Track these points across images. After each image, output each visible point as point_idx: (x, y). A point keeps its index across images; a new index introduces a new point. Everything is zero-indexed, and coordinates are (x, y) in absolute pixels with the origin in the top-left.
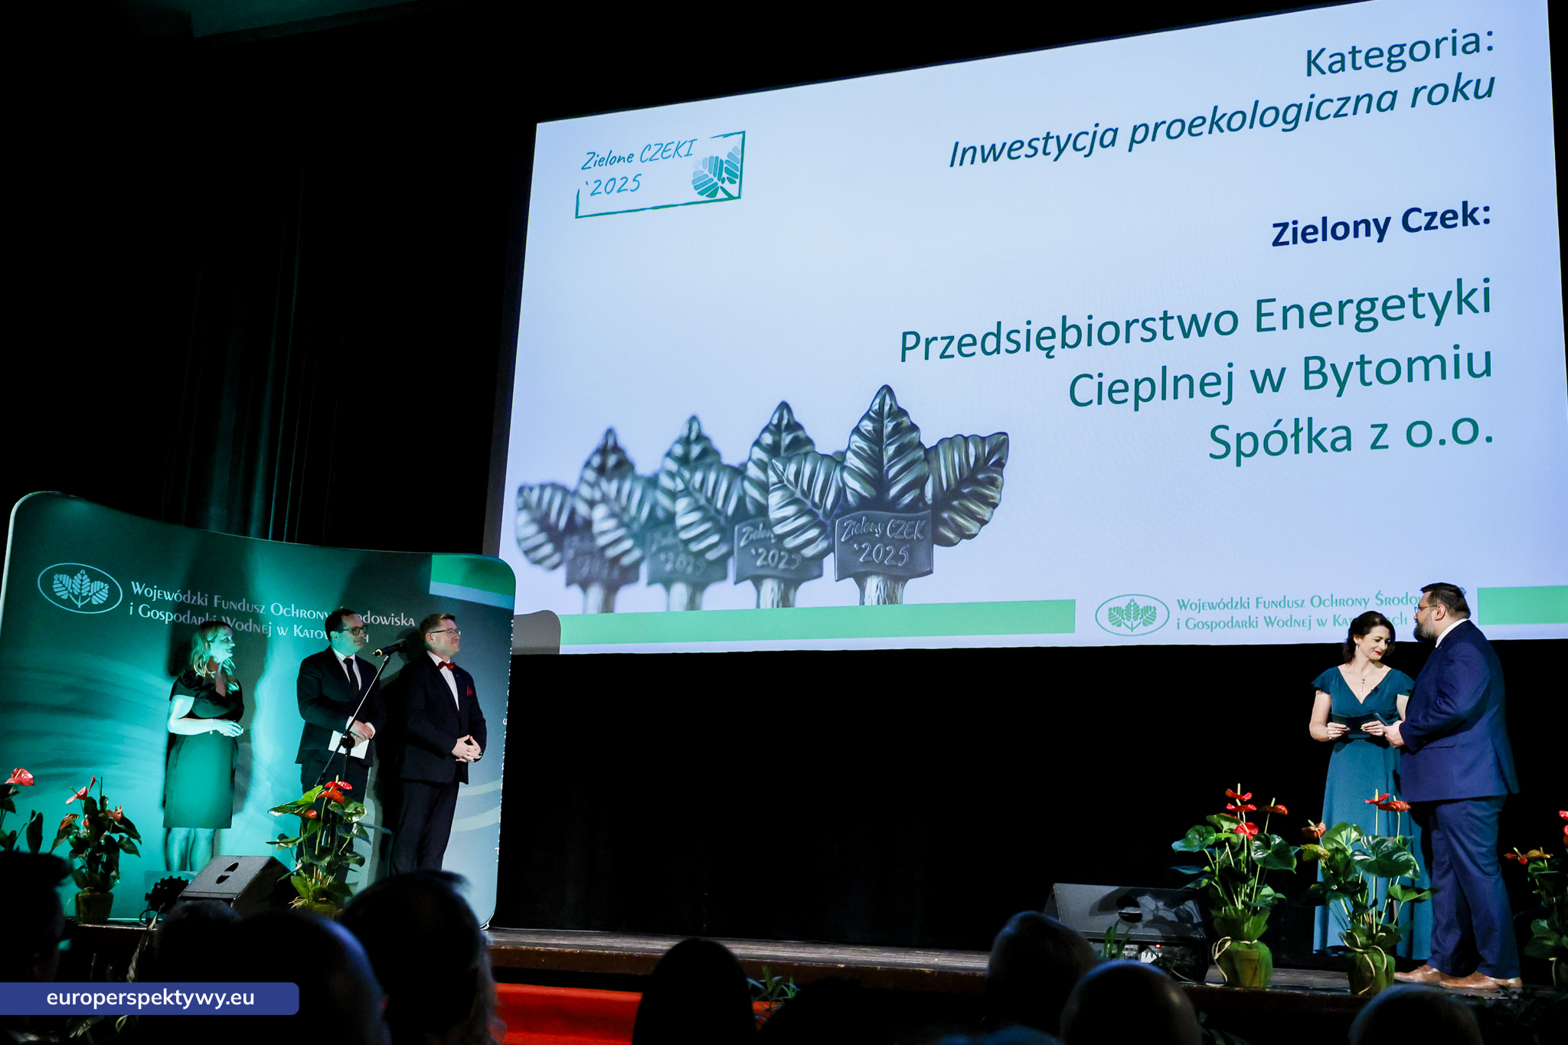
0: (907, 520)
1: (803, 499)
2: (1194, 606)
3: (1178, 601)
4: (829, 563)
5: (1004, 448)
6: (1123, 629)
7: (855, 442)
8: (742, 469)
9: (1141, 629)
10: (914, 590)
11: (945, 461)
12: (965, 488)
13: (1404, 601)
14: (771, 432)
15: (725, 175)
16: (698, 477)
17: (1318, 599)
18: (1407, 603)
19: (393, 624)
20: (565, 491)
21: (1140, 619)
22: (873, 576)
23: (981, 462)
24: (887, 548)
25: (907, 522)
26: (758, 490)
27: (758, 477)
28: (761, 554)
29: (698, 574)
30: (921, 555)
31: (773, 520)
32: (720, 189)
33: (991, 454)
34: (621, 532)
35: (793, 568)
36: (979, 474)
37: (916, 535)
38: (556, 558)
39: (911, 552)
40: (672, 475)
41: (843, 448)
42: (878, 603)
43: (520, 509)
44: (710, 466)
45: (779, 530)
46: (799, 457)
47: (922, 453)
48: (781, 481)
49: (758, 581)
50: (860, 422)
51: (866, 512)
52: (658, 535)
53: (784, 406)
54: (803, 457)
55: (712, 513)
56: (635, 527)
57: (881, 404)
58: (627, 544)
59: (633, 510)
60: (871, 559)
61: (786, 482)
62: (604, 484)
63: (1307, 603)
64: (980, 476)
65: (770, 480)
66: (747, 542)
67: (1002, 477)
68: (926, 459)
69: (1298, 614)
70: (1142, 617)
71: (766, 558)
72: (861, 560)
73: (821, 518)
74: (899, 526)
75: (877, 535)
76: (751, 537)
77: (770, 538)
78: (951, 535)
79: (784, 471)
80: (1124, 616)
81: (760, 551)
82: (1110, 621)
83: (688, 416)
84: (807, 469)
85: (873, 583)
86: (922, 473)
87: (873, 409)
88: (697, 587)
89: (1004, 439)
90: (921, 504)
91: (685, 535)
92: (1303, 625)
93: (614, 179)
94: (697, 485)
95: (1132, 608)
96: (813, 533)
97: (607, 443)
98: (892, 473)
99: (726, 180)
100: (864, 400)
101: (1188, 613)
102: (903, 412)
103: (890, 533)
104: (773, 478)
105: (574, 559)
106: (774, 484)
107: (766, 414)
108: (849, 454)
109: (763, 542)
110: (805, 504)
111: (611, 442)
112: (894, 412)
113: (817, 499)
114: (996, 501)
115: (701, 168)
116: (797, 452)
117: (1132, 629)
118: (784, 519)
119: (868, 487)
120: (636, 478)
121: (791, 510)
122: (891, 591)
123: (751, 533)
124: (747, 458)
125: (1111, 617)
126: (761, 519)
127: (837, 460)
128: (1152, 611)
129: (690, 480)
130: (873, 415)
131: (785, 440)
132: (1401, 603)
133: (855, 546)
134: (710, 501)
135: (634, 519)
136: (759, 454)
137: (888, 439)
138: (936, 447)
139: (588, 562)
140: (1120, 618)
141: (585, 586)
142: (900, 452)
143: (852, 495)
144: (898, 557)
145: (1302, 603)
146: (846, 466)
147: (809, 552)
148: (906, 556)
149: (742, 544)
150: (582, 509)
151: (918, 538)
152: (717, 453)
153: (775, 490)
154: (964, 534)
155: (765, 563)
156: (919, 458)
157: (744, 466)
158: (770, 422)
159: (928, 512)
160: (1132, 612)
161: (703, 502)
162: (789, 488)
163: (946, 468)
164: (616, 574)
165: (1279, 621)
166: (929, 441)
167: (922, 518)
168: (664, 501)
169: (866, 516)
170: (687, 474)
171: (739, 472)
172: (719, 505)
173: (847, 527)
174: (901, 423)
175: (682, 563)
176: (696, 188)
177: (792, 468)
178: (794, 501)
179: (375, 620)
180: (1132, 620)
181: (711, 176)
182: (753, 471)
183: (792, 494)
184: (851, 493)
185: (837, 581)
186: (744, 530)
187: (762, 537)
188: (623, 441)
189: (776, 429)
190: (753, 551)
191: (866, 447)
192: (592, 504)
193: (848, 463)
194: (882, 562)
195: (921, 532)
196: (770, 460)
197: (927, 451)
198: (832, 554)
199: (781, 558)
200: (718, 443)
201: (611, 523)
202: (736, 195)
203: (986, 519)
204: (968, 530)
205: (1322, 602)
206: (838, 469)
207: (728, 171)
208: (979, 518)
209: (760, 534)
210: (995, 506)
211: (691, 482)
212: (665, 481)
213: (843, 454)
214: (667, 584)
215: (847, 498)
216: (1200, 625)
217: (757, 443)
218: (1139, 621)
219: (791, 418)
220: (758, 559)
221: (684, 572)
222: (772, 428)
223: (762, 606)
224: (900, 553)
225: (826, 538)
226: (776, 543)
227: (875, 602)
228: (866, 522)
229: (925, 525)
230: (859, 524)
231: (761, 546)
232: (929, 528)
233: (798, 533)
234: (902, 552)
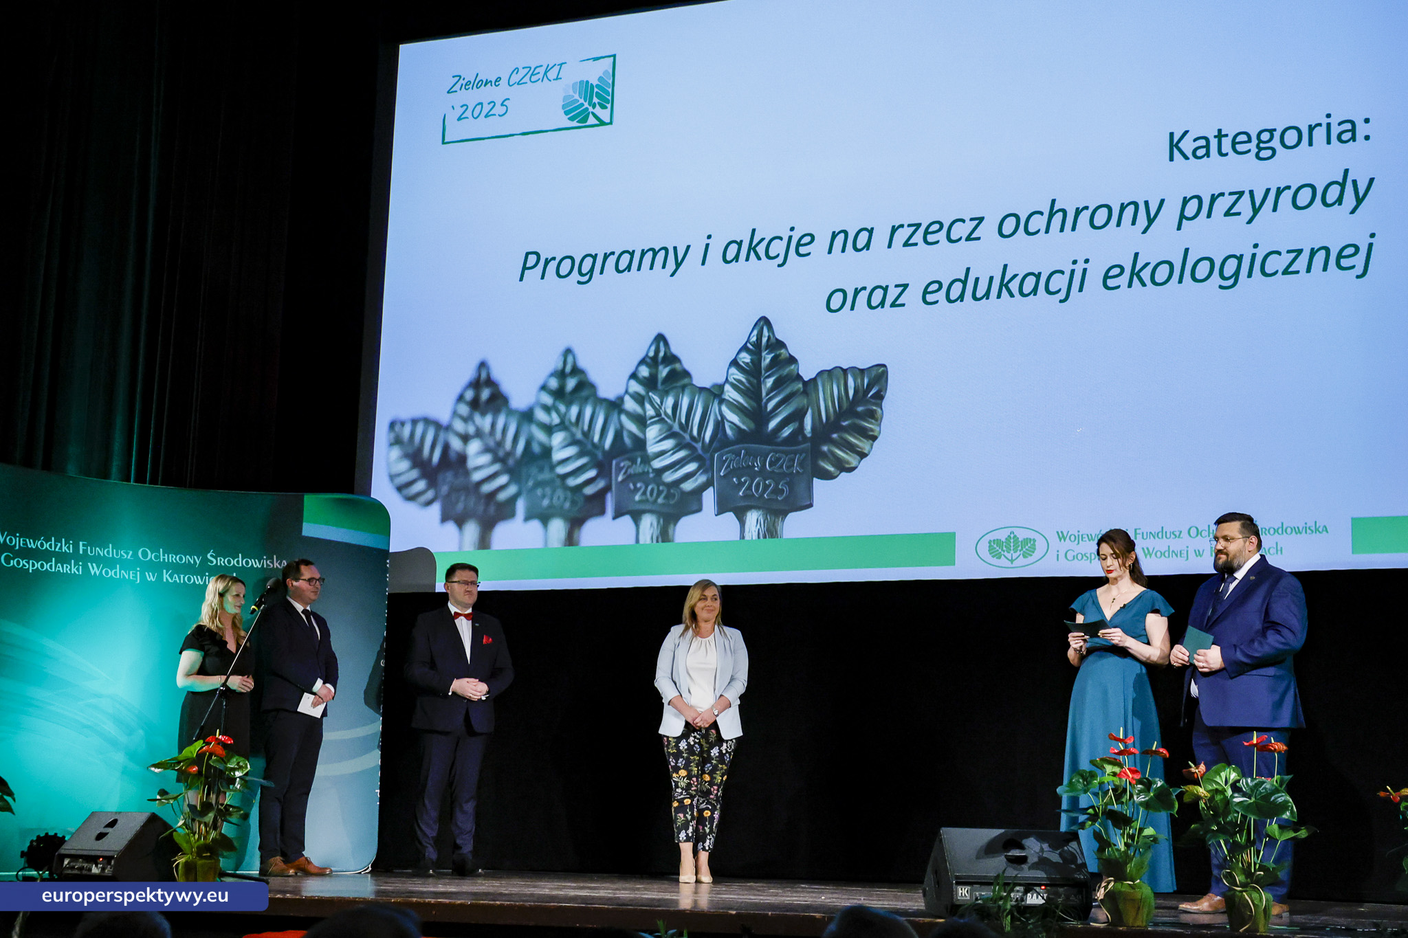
0: (786, 453)
1: (681, 432)
2: (1073, 538)
3: (1057, 532)
4: (709, 497)
5: (884, 379)
6: (1003, 562)
7: (733, 374)
8: (618, 402)
9: (1021, 561)
10: (795, 525)
11: (824, 394)
12: (844, 421)
13: (1280, 531)
14: (648, 365)
15: (595, 100)
16: (574, 410)
17: (1196, 530)
18: (1282, 533)
19: (265, 566)
20: (438, 426)
21: (1020, 551)
22: (753, 510)
23: (861, 394)
24: (767, 482)
25: (787, 455)
26: (635, 424)
27: (635, 410)
28: (639, 489)
29: (576, 509)
30: (801, 488)
31: (651, 454)
32: (591, 115)
33: (870, 387)
34: (496, 467)
35: (672, 502)
36: (859, 406)
37: (796, 468)
38: (430, 495)
39: (791, 485)
40: (547, 409)
41: (721, 380)
42: (759, 538)
43: (391, 445)
44: (586, 400)
45: (657, 464)
46: (675, 390)
47: (800, 385)
48: (658, 415)
49: (636, 516)
50: (738, 354)
51: (746, 445)
52: (534, 470)
53: (660, 338)
54: (680, 390)
55: (589, 447)
56: (511, 462)
57: (759, 336)
58: (503, 479)
59: (508, 444)
60: (751, 493)
61: (663, 416)
62: (477, 418)
63: (1185, 534)
64: (860, 409)
65: (647, 414)
66: (625, 476)
67: (882, 409)
68: (805, 392)
69: (1176, 545)
70: (1022, 549)
71: (644, 493)
72: (741, 494)
73: (700, 451)
74: (778, 459)
75: (756, 469)
76: (628, 472)
77: (648, 472)
78: (831, 469)
79: (662, 403)
80: (1004, 549)
81: (639, 485)
82: (990, 554)
83: (562, 349)
84: (685, 402)
85: (753, 518)
86: (801, 405)
87: (751, 341)
88: (575, 524)
89: (883, 372)
90: (800, 438)
91: (561, 470)
92: (1181, 556)
93: (481, 104)
94: (573, 419)
95: (1012, 541)
96: (692, 467)
97: (480, 376)
98: (770, 406)
99: (597, 105)
100: (742, 332)
101: (1067, 544)
102: (781, 345)
103: (770, 465)
104: (650, 412)
105: (448, 495)
106: (652, 418)
107: (642, 346)
108: (727, 387)
109: (642, 476)
110: (684, 438)
111: (484, 376)
112: (772, 344)
113: (695, 432)
114: (876, 434)
115: (571, 93)
116: (675, 385)
117: (1012, 561)
118: (662, 453)
119: (746, 419)
120: (511, 412)
121: (668, 444)
122: (771, 525)
123: (629, 467)
124: (622, 391)
125: (991, 549)
126: (638, 453)
127: (715, 393)
128: (1032, 543)
129: (566, 414)
130: (751, 347)
131: (662, 373)
132: (1276, 533)
133: (735, 479)
134: (587, 434)
135: (509, 454)
136: (635, 387)
137: (766, 372)
138: (814, 380)
139: (463, 498)
140: (1000, 551)
141: (460, 523)
142: (778, 385)
143: (731, 428)
144: (777, 491)
145: (1179, 535)
146: (724, 399)
147: (688, 486)
148: (786, 489)
149: (620, 478)
150: (456, 444)
151: (797, 472)
152: (592, 387)
153: (652, 424)
154: (844, 468)
155: (644, 498)
156: (798, 390)
157: (621, 399)
158: (647, 355)
159: (807, 445)
160: (1012, 545)
161: (579, 436)
162: (666, 422)
163: (825, 400)
164: (492, 509)
165: (1157, 552)
166: (807, 374)
167: (801, 451)
168: (540, 435)
169: (746, 450)
170: (562, 408)
171: (615, 406)
172: (596, 438)
173: (725, 461)
174: (780, 355)
175: (559, 498)
176: (566, 113)
177: (670, 401)
178: (671, 435)
179: (247, 563)
180: (1012, 552)
181: (582, 101)
182: (630, 404)
183: (671, 427)
184: (730, 426)
185: (716, 515)
186: (622, 464)
187: (641, 471)
188: (497, 374)
189: (651, 362)
190: (631, 486)
191: (744, 380)
192: (465, 438)
193: (726, 396)
194: (762, 496)
195: (801, 464)
196: (648, 393)
197: (805, 383)
198: (711, 489)
199: (659, 493)
200: (594, 376)
201: (486, 458)
202: (608, 120)
203: (866, 452)
204: (848, 463)
205: (1198, 533)
206: (716, 403)
207: (598, 95)
208: (858, 451)
209: (638, 468)
210: (874, 438)
211: (567, 417)
212: (541, 415)
213: (721, 387)
214: (545, 519)
215: (725, 431)
216: (1080, 557)
217: (634, 376)
218: (1018, 553)
219: (667, 350)
220: (636, 495)
221: (562, 507)
222: (648, 360)
223: (641, 541)
224: (780, 487)
225: (705, 472)
226: (654, 477)
227: (755, 537)
228: (745, 455)
229: (804, 459)
230: (738, 458)
231: (640, 481)
232: (809, 462)
233: (677, 467)
234: (782, 485)
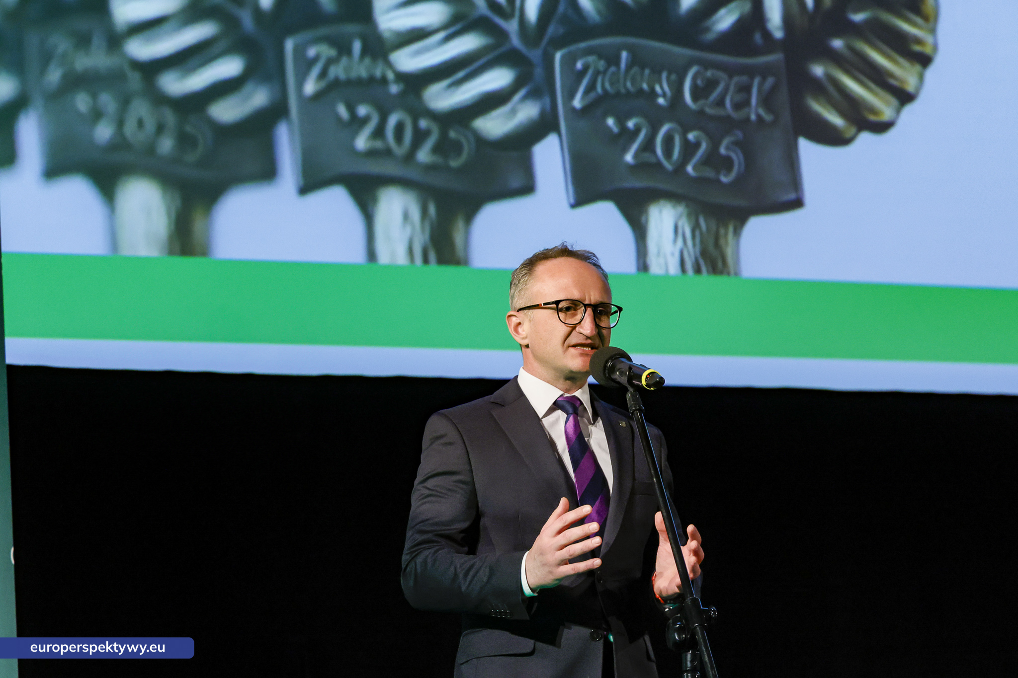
0: (731, 71)
4: (550, 158)
10: (766, 246)
12: (854, 14)
22: (662, 203)
24: (690, 137)
25: (731, 76)
28: (365, 121)
29: (191, 157)
30: (771, 158)
31: (388, 36)
35: (454, 163)
39: (748, 149)
42: (683, 270)
45: (409, 61)
49: (363, 191)
51: (629, 41)
52: (60, 43)
60: (653, 160)
66: (323, 84)
71: (379, 133)
72: (629, 157)
73: (516, 42)
74: (711, 84)
75: (661, 101)
76: (332, 74)
77: (384, 81)
78: (836, 120)
81: (362, 111)
85: (664, 221)
90: (757, 38)
91: (142, 50)
96: (499, 79)
103: (695, 96)
109: (366, 89)
114: (927, 51)
118: (418, 36)
121: (432, 14)
122: (711, 243)
123: (330, 62)
126: (355, 29)
133: (610, 122)
144: (713, 160)
147: (494, 126)
148: (737, 158)
149: (310, 87)
151: (759, 117)
154: (864, 121)
155: (378, 144)
159: (778, 58)
167: (764, 72)
169: (630, 51)
173: (582, 73)
175: (140, 123)
185: (574, 206)
186: (313, 53)
187: (364, 75)
190: (342, 111)
194: (680, 167)
195: (767, 101)
198: (553, 140)
199: (420, 137)
203: (910, 87)
204: (874, 111)
208: (893, 87)
209: (356, 68)
210: (925, 61)
214: (105, 180)
221: (151, 150)
223: (384, 256)
224: (722, 151)
225: (534, 95)
226: (402, 94)
227: (673, 267)
228: (629, 67)
229: (774, 89)
230: (613, 69)
231: (364, 101)
232: (783, 96)
233: (460, 74)
234: (727, 148)
